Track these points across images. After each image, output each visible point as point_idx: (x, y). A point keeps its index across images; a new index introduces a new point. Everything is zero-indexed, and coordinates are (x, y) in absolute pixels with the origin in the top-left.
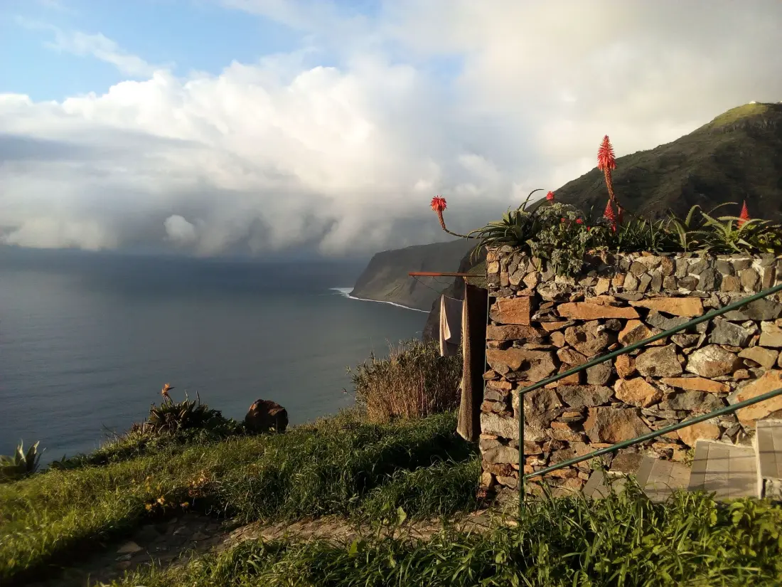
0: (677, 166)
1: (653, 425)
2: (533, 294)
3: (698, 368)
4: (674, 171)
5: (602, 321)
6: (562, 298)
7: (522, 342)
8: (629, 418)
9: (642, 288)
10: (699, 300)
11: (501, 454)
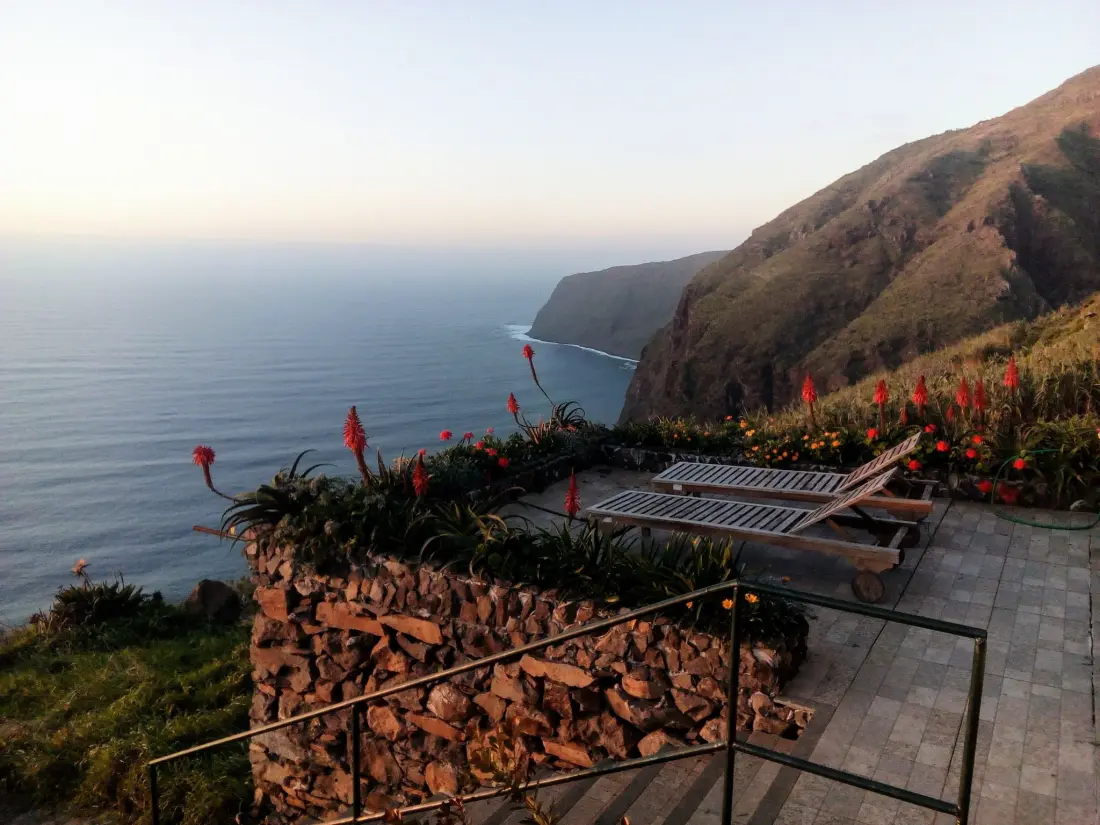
0: (1004, 153)
1: (403, 764)
2: (288, 588)
3: (437, 708)
4: (1001, 158)
5: (353, 633)
6: (317, 598)
7: (281, 643)
8: (380, 752)
9: (388, 600)
10: (438, 628)
11: (269, 771)
